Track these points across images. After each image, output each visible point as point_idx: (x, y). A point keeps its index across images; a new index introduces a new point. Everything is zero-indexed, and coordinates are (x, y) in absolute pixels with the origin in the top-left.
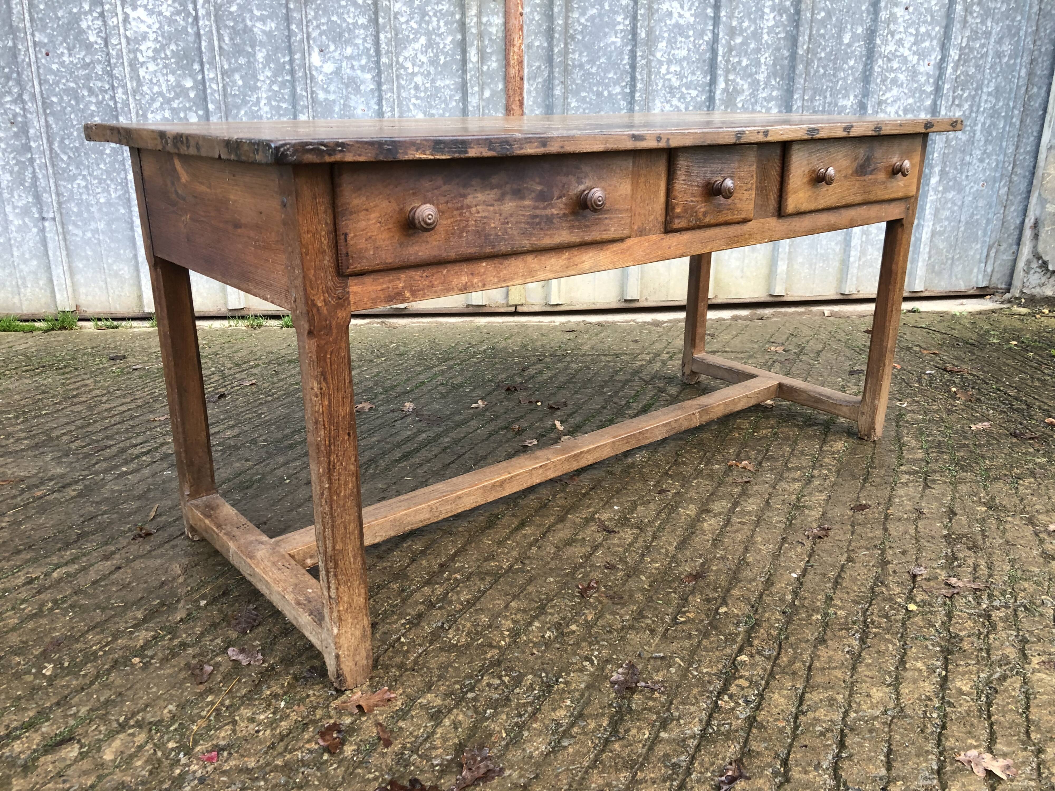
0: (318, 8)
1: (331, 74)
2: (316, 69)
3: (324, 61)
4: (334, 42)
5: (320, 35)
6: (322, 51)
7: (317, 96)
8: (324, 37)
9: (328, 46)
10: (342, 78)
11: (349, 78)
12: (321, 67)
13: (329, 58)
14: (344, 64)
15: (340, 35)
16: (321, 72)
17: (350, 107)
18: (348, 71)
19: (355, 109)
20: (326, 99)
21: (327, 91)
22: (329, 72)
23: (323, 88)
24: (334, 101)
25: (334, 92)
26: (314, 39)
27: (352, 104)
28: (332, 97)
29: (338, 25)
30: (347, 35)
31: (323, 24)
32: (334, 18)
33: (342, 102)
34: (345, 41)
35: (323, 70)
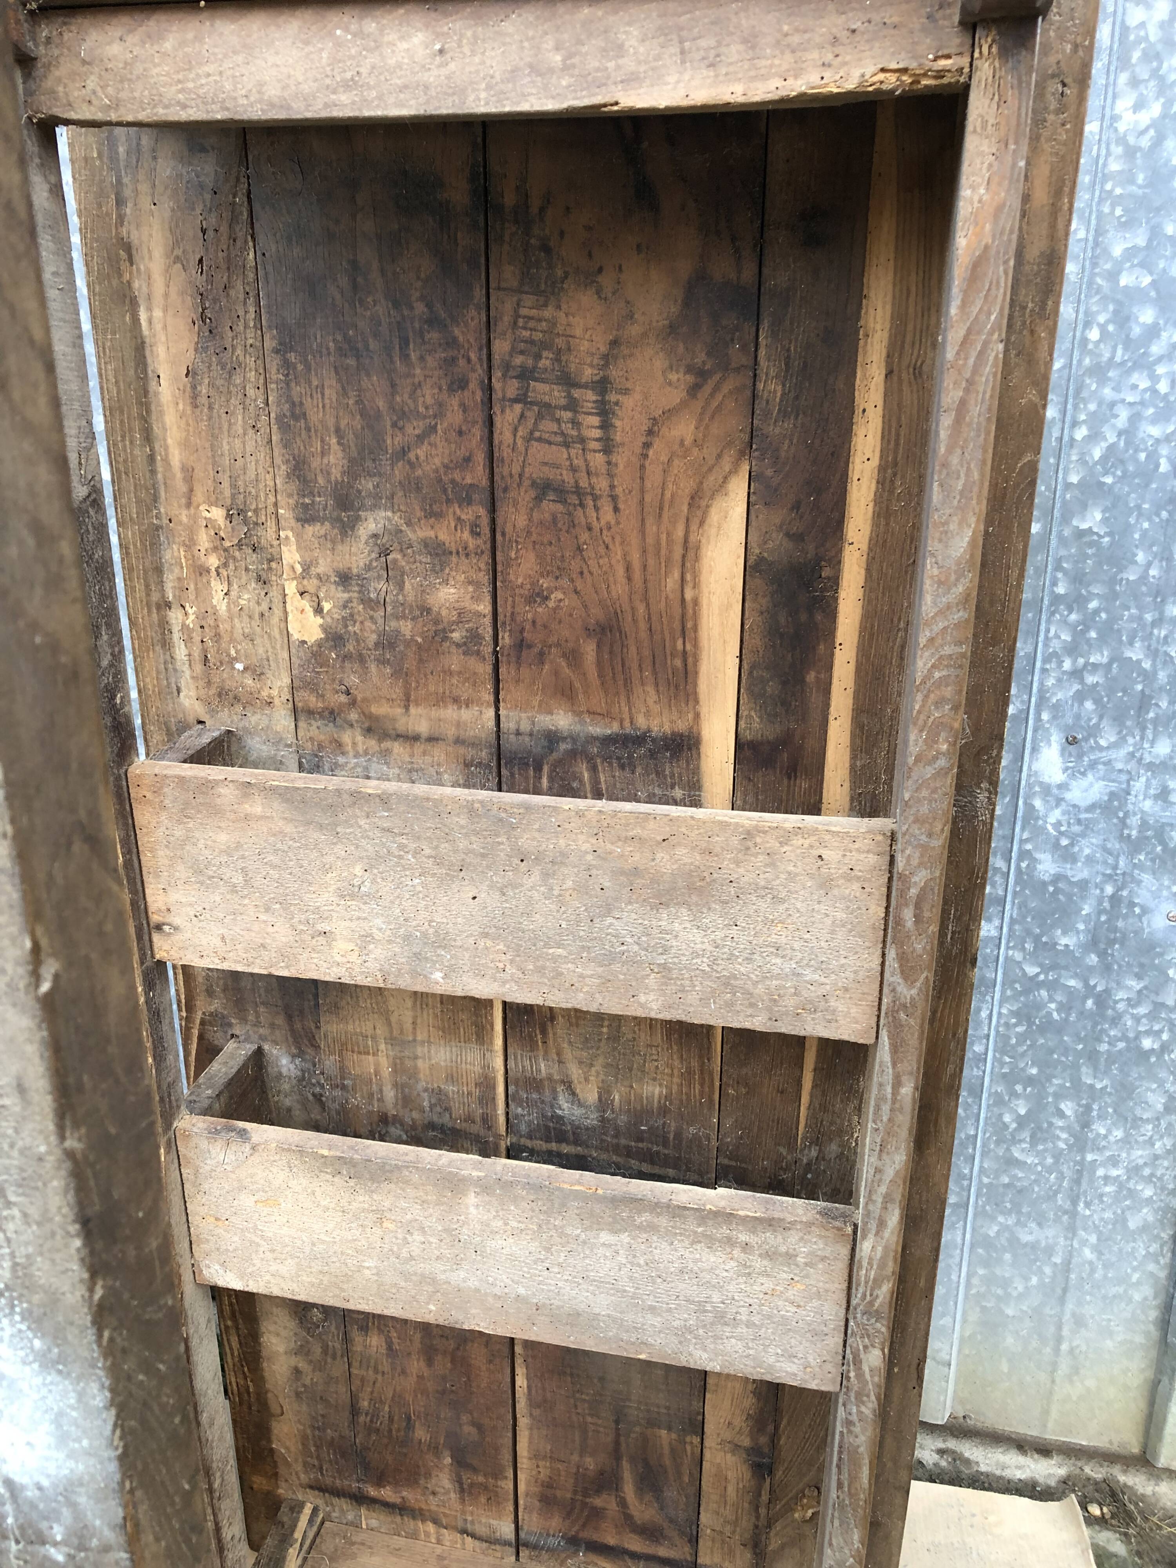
0: (1088, 621)
1: (1091, 808)
2: (1046, 790)
3: (1074, 773)
4: (1119, 720)
5: (1080, 697)
6: (1072, 741)
7: (1031, 868)
8: (1089, 705)
9: (1094, 732)
10: (1123, 822)
11: (1144, 825)
12: (1062, 786)
13: (1093, 765)
14: (1138, 785)
15: (1144, 702)
16: (1059, 801)
17: (1132, 905)
18: (1147, 805)
19: (1145, 911)
20: (1057, 878)
21: (1067, 856)
22: (1083, 804)
23: (1056, 846)
24: (1083, 885)
25: (1090, 860)
26: (1056, 709)
27: (1143, 896)
28: (1079, 872)
29: (1144, 673)
30: (1164, 704)
31: (1095, 666)
32: (1135, 653)
33: (1109, 890)
34: (1155, 722)
35: (1068, 796)
